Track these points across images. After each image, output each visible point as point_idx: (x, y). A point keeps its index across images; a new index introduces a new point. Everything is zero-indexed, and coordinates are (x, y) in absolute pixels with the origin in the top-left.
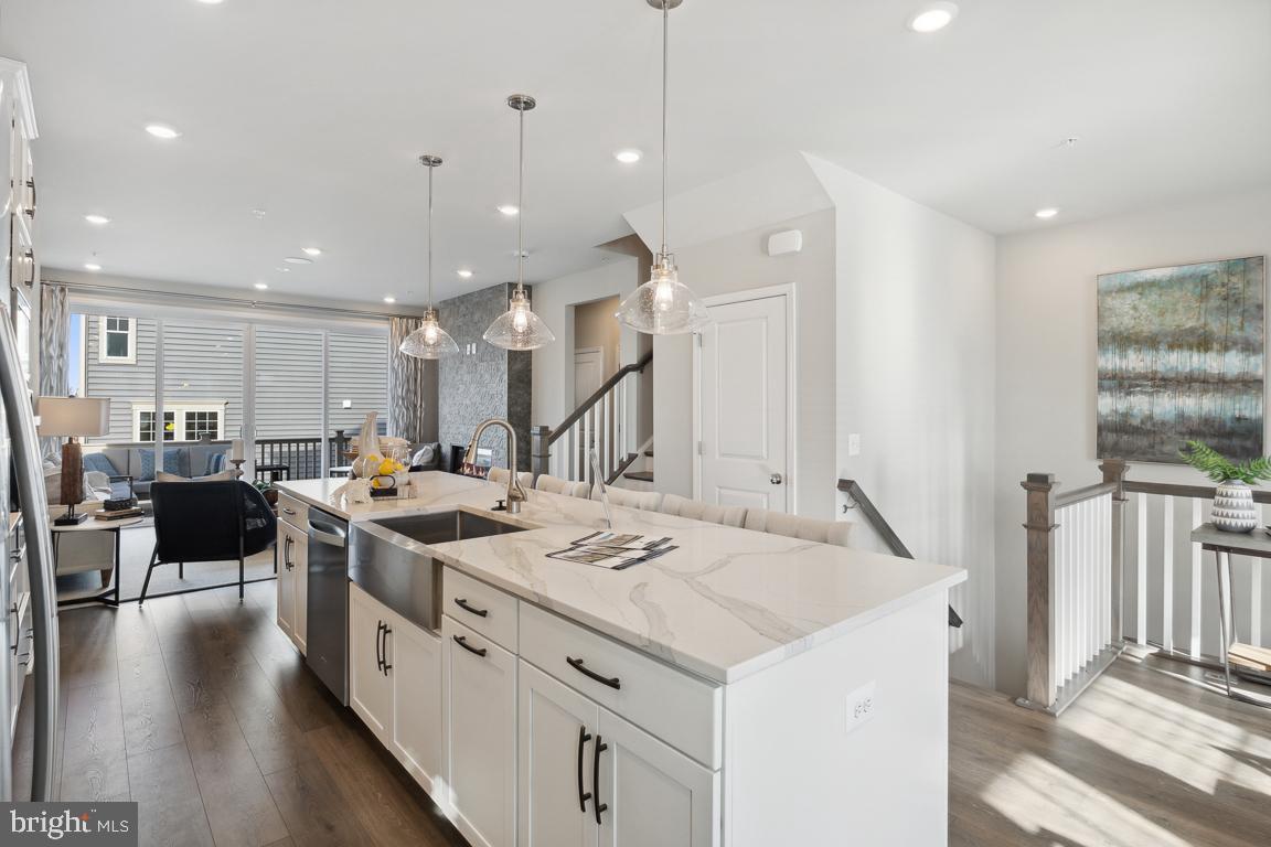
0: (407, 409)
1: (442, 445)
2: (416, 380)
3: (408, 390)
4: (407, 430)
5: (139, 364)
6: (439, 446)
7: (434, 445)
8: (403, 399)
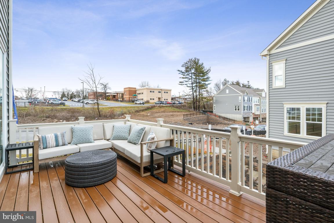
5: (287, 87)
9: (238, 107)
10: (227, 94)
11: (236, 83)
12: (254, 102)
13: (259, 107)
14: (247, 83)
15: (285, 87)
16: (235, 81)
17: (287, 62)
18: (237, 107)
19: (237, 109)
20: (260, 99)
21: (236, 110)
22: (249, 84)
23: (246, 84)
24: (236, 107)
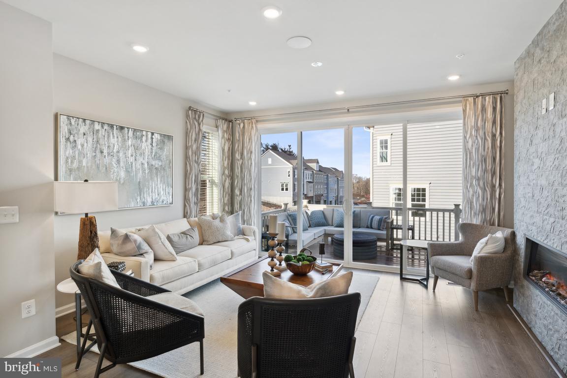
0: (484, 190)
1: (517, 233)
2: (494, 159)
3: (485, 171)
4: (484, 210)
5: (392, 165)
6: (513, 235)
7: (508, 231)
8: (478, 179)
9: (287, 185)
10: (270, 165)
11: (272, 146)
12: (306, 178)
13: (312, 184)
14: (288, 148)
15: (390, 165)
16: (271, 143)
17: (393, 137)
18: (285, 186)
19: (285, 189)
20: (313, 173)
21: (283, 189)
22: (291, 150)
23: (286, 150)
24: (282, 185)
